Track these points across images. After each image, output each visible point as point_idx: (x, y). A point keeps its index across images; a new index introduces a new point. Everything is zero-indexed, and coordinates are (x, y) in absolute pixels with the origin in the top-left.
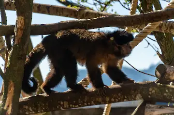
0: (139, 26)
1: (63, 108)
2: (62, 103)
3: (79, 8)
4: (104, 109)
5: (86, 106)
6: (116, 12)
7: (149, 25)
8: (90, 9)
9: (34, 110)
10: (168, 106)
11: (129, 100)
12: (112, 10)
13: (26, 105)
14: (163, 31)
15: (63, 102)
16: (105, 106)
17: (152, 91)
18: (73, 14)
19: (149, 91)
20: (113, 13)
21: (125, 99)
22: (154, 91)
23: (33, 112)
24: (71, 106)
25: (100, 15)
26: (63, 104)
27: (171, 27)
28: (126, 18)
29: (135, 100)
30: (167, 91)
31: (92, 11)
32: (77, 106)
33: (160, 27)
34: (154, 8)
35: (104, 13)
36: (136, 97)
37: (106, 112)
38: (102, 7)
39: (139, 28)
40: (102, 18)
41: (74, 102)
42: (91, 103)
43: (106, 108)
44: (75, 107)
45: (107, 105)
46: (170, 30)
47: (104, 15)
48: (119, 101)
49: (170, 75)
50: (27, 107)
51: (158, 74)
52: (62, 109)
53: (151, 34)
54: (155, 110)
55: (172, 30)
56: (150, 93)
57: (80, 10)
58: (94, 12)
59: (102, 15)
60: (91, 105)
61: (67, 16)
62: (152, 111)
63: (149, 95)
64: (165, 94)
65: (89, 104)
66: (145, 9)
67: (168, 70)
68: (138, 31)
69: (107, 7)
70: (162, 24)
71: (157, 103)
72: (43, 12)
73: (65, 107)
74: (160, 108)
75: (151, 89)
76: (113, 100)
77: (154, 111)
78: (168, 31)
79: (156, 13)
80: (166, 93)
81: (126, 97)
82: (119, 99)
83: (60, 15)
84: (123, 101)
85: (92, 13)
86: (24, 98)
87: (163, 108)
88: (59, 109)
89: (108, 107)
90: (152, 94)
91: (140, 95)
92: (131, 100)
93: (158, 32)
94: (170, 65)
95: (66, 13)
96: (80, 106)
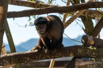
0: (71, 12)
1: (27, 61)
2: (26, 58)
3: (36, 2)
4: (51, 62)
5: (40, 60)
6: (57, 4)
7: (77, 12)
8: (42, 2)
10: (89, 60)
11: (66, 57)
12: (55, 3)
13: (4, 59)
14: (86, 16)
15: (27, 58)
18: (32, 5)
20: (56, 5)
21: (63, 56)
22: (80, 51)
23: (9, 64)
24: (31, 60)
25: (48, 6)
26: (27, 59)
27: (91, 13)
28: (64, 7)
29: (69, 56)
30: (88, 51)
31: (43, 4)
32: (35, 60)
33: (84, 13)
34: (80, 2)
35: (50, 4)
36: (70, 55)
37: (52, 63)
38: (49, 1)
39: (71, 14)
40: (49, 8)
41: (33, 57)
44: (33, 61)
45: (52, 59)
47: (51, 6)
48: (60, 57)
49: (90, 41)
50: (5, 61)
51: (83, 41)
53: (79, 17)
55: (91, 15)
57: (36, 3)
58: (45, 4)
59: (49, 6)
60: (43, 59)
61: (29, 6)
62: (79, 63)
63: (78, 53)
65: (42, 59)
66: (75, 2)
67: (89, 38)
68: (71, 15)
69: (52, 1)
70: (85, 11)
72: (15, 4)
73: (28, 60)
74: (84, 61)
75: (79, 50)
76: (56, 56)
77: (80, 63)
78: (89, 15)
79: (82, 5)
80: (88, 52)
81: (64, 55)
83: (24, 6)
84: (63, 57)
85: (44, 5)
86: (3, 55)
87: (86, 61)
88: (24, 62)
89: (53, 60)
90: (80, 53)
91: (72, 54)
92: (67, 57)
93: (82, 16)
94: (90, 35)
96: (36, 60)
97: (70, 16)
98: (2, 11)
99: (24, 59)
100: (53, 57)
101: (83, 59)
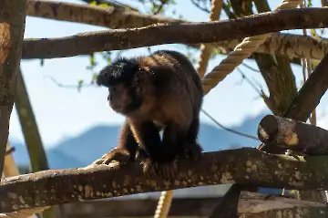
0: (226, 42)
1: (83, 197)
2: (81, 188)
3: (112, 8)
4: (158, 200)
5: (126, 194)
7: (246, 41)
8: (133, 9)
9: (27, 202)
10: (280, 196)
11: (208, 184)
12: (174, 12)
13: (13, 191)
14: (272, 53)
15: (83, 187)
16: (160, 195)
17: (252, 166)
18: (102, 19)
19: (246, 167)
20: (176, 17)
21: (201, 181)
22: (255, 167)
23: (27, 206)
24: (98, 194)
25: (152, 21)
26: (84, 191)
27: (288, 45)
28: (203, 26)
29: (219, 183)
30: (280, 166)
32: (110, 194)
33: (267, 44)
35: (159, 17)
36: (220, 177)
37: (164, 205)
38: (155, 6)
39: (222, 45)
40: (155, 28)
41: (105, 186)
42: (135, 188)
43: (162, 198)
44: (106, 197)
45: (164, 193)
46: (285, 51)
47: (161, 22)
48: (189, 186)
49: (285, 136)
50: (14, 196)
51: (264, 133)
52: (81, 200)
53: (250, 58)
54: (258, 203)
55: (289, 49)
56: (248, 170)
57: (115, 12)
59: (156, 21)
60: (136, 192)
61: (90, 23)
62: (251, 204)
63: (246, 173)
64: (276, 172)
65: (132, 190)
66: (238, 11)
67: (282, 126)
68: (224, 51)
69: (165, 6)
70: (270, 39)
71: (261, 189)
72: (45, 16)
73: (87, 196)
74: (267, 198)
75: (249, 163)
76: (177, 183)
77: (254, 204)
78: (282, 53)
79: (260, 17)
80: (278, 169)
81: (202, 178)
82: (190, 181)
83: (77, 21)
84: (198, 185)
86: (8, 179)
87: (273, 199)
88: (75, 200)
89: (166, 196)
90: (253, 172)
91: (228, 174)
92: (211, 184)
93: (261, 54)
94: (285, 116)
95: (87, 17)
96: (114, 195)
97: (221, 53)
98: (6, 38)
99: (77, 190)
100: (167, 184)
101: (262, 192)
